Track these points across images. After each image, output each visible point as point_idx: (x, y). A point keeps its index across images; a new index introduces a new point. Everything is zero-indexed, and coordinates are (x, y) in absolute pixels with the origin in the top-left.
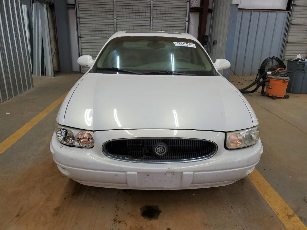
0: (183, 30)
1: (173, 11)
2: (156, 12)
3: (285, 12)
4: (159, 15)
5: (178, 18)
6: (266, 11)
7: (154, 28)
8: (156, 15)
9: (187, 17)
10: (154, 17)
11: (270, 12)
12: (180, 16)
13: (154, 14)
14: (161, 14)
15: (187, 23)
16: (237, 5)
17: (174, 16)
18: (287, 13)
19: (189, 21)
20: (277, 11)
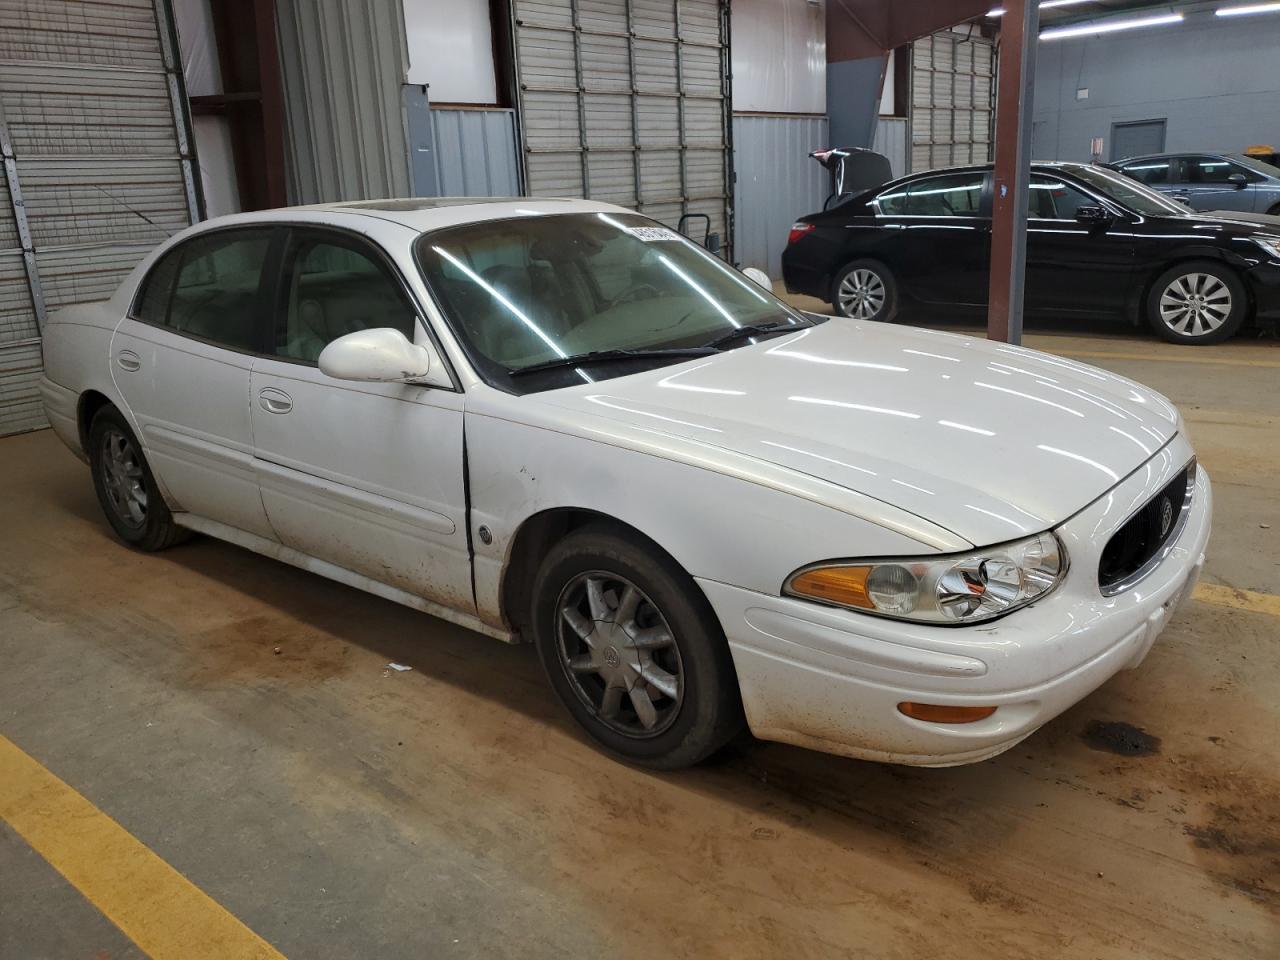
0: (173, 197)
1: (106, 112)
2: (19, 118)
3: (504, 112)
4: (43, 133)
5: (139, 142)
6: (451, 108)
7: (32, 195)
8: (24, 133)
9: (183, 139)
10: (18, 142)
11: (462, 113)
12: (148, 135)
13: (12, 126)
14: (49, 127)
15: (187, 164)
16: (424, 88)
17: (118, 134)
18: (508, 114)
19: (192, 156)
20: (483, 109)
